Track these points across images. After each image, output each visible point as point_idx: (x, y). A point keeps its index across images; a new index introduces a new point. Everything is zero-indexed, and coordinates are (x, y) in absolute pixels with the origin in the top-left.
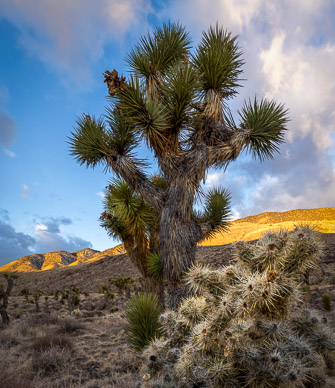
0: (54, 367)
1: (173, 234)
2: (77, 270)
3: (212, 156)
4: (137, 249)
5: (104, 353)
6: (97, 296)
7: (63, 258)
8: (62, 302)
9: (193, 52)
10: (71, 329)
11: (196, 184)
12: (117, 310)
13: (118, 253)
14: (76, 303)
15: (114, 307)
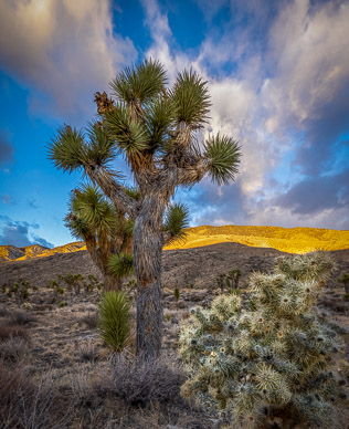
0: (13, 357)
1: (146, 240)
2: (25, 265)
3: (181, 177)
4: (99, 249)
5: (60, 344)
6: (45, 290)
7: (11, 252)
8: (9, 295)
9: (170, 86)
10: (22, 321)
11: (166, 198)
12: (66, 304)
13: (67, 251)
14: (25, 296)
15: (64, 302)
